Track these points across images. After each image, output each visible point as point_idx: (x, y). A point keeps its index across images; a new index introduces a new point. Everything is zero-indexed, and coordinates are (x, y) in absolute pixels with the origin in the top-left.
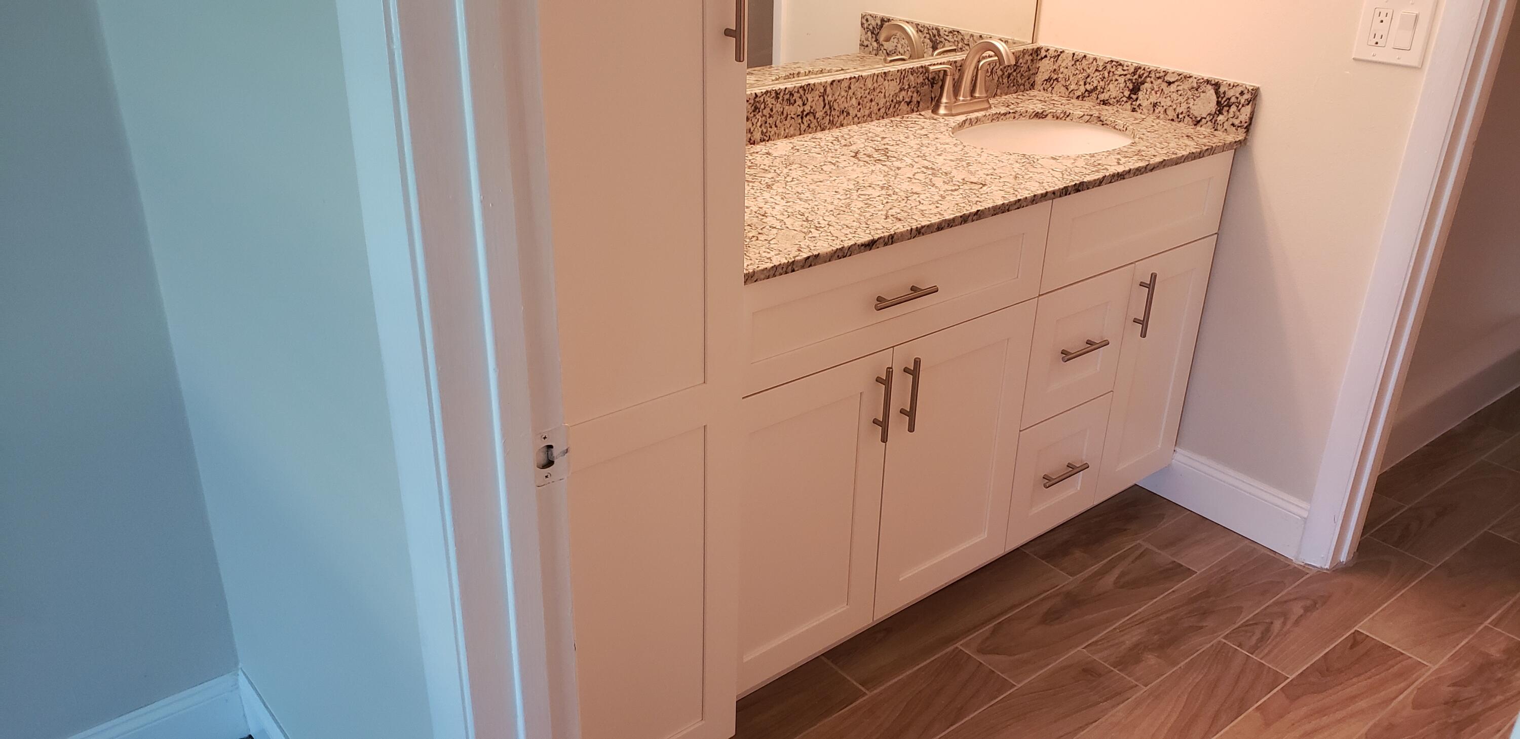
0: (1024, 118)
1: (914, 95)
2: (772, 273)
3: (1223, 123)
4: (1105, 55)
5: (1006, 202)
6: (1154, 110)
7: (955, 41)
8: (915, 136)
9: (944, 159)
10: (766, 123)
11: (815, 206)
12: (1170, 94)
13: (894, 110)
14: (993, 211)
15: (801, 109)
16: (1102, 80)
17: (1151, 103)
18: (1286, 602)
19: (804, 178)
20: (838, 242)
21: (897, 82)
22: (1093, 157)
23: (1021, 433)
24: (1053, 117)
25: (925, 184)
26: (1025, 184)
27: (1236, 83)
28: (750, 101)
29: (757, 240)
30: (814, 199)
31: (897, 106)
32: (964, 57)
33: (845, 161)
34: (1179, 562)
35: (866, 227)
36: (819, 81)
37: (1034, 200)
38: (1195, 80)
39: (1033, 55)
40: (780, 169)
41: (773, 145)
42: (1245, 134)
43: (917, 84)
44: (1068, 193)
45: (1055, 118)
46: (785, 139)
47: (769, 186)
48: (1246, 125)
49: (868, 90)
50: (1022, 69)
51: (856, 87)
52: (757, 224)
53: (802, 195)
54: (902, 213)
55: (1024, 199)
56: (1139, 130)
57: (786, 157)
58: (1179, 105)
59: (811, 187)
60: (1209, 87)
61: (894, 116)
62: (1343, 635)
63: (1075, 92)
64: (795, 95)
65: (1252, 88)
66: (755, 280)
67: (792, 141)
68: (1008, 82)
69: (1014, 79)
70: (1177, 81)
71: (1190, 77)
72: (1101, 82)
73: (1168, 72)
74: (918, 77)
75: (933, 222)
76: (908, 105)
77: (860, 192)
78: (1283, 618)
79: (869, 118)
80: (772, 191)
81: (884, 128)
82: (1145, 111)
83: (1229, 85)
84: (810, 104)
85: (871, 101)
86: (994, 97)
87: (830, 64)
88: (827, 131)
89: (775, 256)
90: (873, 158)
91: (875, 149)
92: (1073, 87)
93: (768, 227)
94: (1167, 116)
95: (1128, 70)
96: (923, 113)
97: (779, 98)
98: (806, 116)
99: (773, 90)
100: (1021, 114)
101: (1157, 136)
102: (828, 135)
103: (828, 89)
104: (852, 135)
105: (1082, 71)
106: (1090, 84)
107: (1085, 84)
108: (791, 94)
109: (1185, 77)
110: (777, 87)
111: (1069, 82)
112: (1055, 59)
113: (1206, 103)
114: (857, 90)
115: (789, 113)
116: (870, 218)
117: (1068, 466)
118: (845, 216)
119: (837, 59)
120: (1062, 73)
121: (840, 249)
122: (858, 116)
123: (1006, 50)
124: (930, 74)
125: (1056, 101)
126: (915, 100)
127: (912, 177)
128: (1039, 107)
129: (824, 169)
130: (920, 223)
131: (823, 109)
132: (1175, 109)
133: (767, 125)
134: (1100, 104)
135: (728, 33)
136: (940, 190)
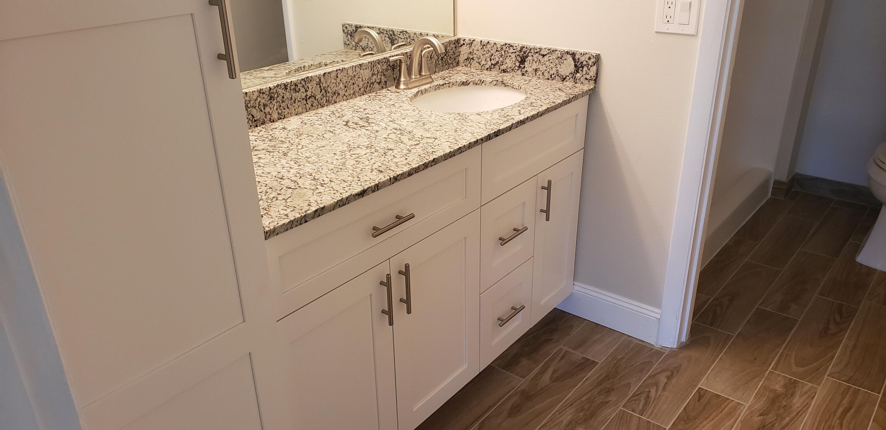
0: (455, 86)
1: (382, 77)
2: (289, 226)
3: (580, 78)
4: (501, 40)
5: (452, 150)
6: (536, 73)
7: (405, 38)
8: (386, 106)
9: (407, 122)
10: (280, 106)
11: (320, 167)
12: (544, 62)
13: (370, 88)
14: (444, 157)
15: (305, 94)
16: (501, 57)
17: (533, 69)
18: (656, 375)
19: (311, 145)
20: (338, 194)
21: (369, 70)
22: (503, 110)
23: (481, 295)
24: (474, 84)
25: (397, 142)
26: (462, 135)
27: (585, 52)
28: (266, 93)
29: (277, 200)
30: (319, 161)
31: (372, 86)
32: (411, 49)
33: (339, 129)
34: (588, 358)
35: (358, 180)
36: (315, 74)
37: (470, 146)
38: (559, 53)
39: (456, 44)
40: (293, 140)
41: (288, 121)
42: (594, 84)
43: (383, 70)
44: (491, 138)
45: (475, 84)
46: (296, 116)
47: (285, 154)
48: (594, 78)
49: (350, 77)
50: (450, 54)
51: (342, 76)
52: (276, 186)
53: (310, 159)
54: (383, 166)
55: (463, 146)
56: (529, 88)
57: (297, 130)
58: (551, 69)
59: (317, 151)
60: (569, 56)
61: (370, 93)
62: (692, 392)
63: (485, 66)
64: (299, 85)
65: (595, 54)
66: (276, 233)
67: (301, 117)
68: (442, 63)
69: (446, 61)
70: (548, 53)
71: (556, 50)
72: (500, 58)
73: (542, 49)
74: (383, 65)
75: (404, 171)
76: (379, 84)
77: (351, 152)
78: (655, 387)
79: (353, 96)
80: (287, 157)
81: (364, 102)
82: (530, 74)
83: (581, 54)
84: (310, 90)
85: (354, 84)
86: (434, 73)
87: (325, 58)
88: (325, 108)
89: (291, 212)
90: (359, 125)
91: (360, 118)
92: (483, 62)
93: (285, 188)
94: (544, 77)
95: (516, 49)
96: (389, 89)
97: (287, 89)
98: (309, 98)
99: (282, 84)
100: (453, 84)
101: (540, 91)
102: (326, 110)
103: (322, 79)
104: (343, 109)
105: (488, 52)
106: (493, 60)
107: (491, 60)
108: (296, 85)
109: (553, 51)
110: (284, 81)
111: (480, 60)
112: (470, 46)
113: (568, 67)
114: (342, 78)
115: (296, 98)
116: (360, 172)
117: (512, 309)
118: (342, 173)
119: (330, 55)
120: (475, 54)
121: (340, 200)
122: (346, 95)
123: (438, 43)
124: (391, 63)
125: (474, 73)
126: (383, 80)
127: (387, 137)
128: (464, 78)
129: (324, 136)
130: (396, 172)
131: (321, 93)
132: (549, 72)
133: (281, 108)
134: (501, 72)
135: (220, 57)
136: (407, 146)
